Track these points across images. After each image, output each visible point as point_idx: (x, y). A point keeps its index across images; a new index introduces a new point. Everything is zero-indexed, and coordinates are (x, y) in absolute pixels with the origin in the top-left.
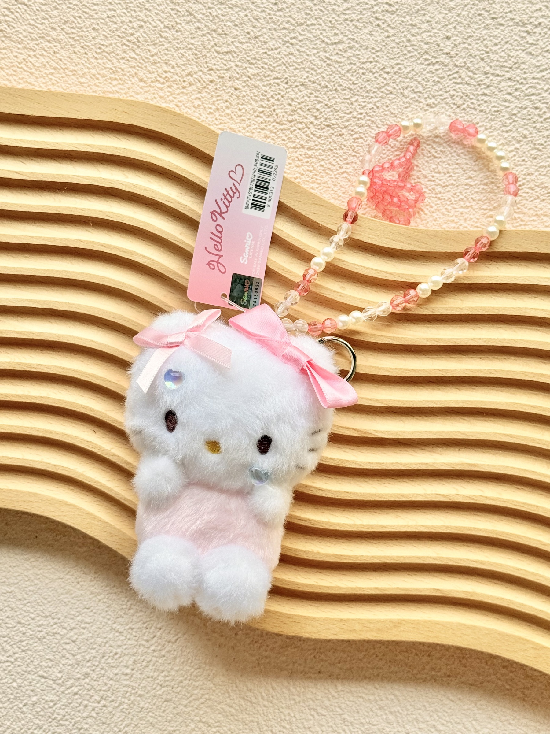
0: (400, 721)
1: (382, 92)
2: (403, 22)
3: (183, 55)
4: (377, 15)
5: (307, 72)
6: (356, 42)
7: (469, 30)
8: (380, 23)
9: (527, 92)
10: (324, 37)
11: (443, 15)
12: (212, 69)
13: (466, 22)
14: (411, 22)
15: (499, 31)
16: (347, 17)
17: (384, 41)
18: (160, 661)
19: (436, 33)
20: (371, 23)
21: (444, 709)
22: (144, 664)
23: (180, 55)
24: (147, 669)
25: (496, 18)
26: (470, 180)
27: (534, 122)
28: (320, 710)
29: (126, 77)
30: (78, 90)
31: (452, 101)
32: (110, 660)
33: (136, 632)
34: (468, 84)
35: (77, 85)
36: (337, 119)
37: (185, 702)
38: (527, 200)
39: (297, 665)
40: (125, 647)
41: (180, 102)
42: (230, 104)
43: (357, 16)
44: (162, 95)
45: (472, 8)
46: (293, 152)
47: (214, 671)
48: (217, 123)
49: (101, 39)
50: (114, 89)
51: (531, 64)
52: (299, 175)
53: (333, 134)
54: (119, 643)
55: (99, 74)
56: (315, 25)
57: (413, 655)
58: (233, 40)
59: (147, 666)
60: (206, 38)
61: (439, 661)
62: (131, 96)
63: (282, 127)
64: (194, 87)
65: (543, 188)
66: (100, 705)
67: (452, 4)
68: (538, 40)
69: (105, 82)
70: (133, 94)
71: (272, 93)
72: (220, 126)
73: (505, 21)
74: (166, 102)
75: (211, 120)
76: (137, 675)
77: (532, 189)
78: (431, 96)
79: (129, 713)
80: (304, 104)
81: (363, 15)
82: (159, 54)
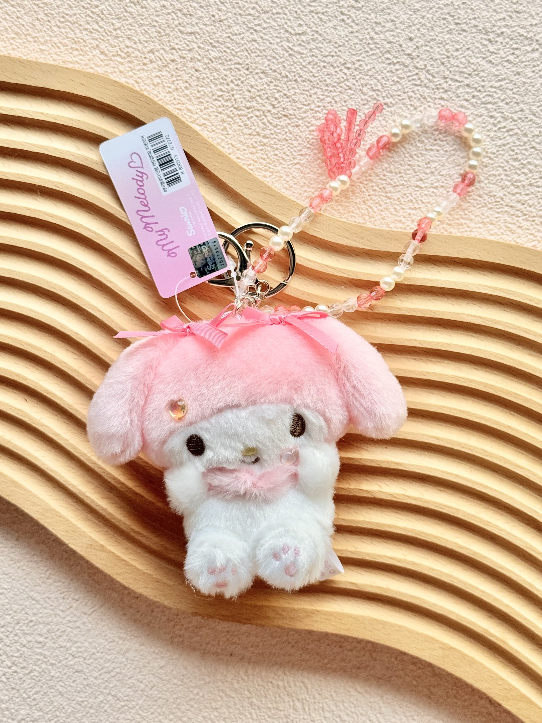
0: (307, 709)
1: (341, 87)
2: (367, 19)
3: (146, 31)
4: (343, 10)
5: (269, 60)
6: (320, 35)
7: (432, 33)
8: (345, 18)
9: (484, 100)
10: (288, 26)
11: (408, 16)
12: (174, 49)
13: (429, 25)
14: (375, 20)
15: (462, 36)
16: (313, 9)
17: (347, 36)
18: (75, 632)
19: (399, 33)
20: (336, 17)
21: (351, 699)
22: (58, 633)
23: (143, 31)
24: (61, 639)
25: (460, 24)
26: (421, 182)
27: (488, 131)
28: (228, 692)
29: (87, 49)
30: (38, 57)
31: (409, 103)
32: (24, 628)
33: (53, 601)
34: (427, 87)
35: (38, 52)
36: (295, 110)
37: (96, 674)
38: (474, 207)
39: (210, 645)
40: (40, 615)
41: (139, 78)
42: (190, 85)
43: (323, 9)
44: (122, 69)
45: (436, 11)
46: (248, 139)
47: (126, 646)
48: (175, 102)
49: (66, 9)
50: (74, 59)
51: (490, 72)
52: (253, 162)
53: (289, 124)
54: (35, 611)
55: (60, 43)
56: (280, 14)
57: (325, 645)
58: (197, 21)
59: (60, 636)
60: (171, 17)
61: (350, 653)
62: (91, 68)
63: (239, 113)
64: (155, 65)
65: (491, 196)
66: (10, 671)
67: (418, 6)
68: (499, 49)
69: (66, 52)
70: (93, 66)
71: (232, 78)
72: (177, 106)
73: (469, 28)
74: (125, 77)
75: (169, 99)
76: (50, 644)
77: (480, 196)
78: (389, 96)
79: (40, 681)
80: (263, 92)
81: (329, 8)
82: (122, 28)
